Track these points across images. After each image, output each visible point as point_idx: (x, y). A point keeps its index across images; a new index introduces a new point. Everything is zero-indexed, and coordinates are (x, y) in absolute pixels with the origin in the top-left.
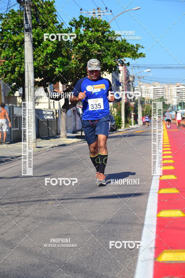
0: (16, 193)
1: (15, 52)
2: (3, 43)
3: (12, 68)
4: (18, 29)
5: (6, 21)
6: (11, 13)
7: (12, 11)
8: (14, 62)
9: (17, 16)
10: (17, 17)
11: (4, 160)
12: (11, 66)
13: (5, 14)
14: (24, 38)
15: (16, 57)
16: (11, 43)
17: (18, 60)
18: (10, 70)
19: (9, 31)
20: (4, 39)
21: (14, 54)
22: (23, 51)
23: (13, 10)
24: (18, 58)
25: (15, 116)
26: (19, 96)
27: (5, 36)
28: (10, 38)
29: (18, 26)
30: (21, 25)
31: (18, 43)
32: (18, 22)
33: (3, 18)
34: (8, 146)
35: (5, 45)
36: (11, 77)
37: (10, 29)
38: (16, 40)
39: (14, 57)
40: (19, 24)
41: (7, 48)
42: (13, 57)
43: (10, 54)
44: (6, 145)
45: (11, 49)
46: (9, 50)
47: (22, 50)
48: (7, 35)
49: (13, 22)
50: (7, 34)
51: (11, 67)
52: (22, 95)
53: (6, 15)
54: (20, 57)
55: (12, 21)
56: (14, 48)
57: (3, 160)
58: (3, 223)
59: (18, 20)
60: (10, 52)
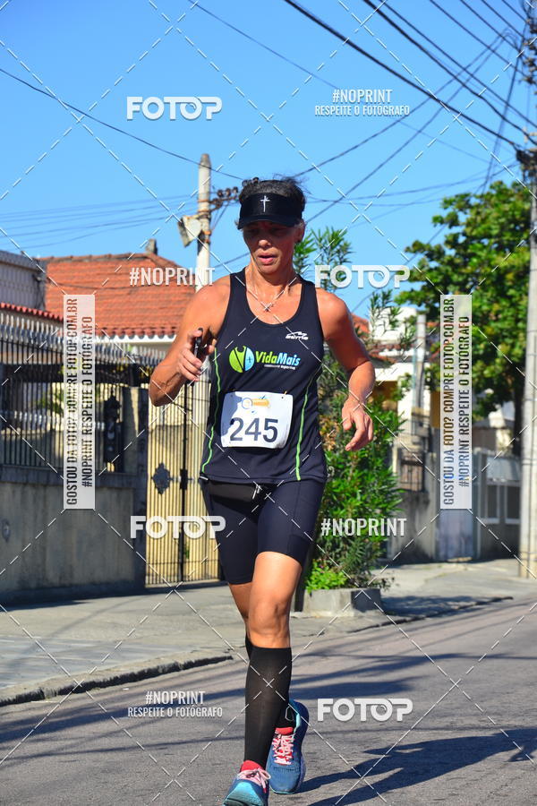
0: (494, 702)
1: (497, 302)
2: (468, 275)
3: (487, 347)
4: (511, 236)
5: (478, 213)
6: (494, 192)
7: (499, 187)
8: (493, 330)
9: (512, 199)
10: (509, 202)
11: (456, 608)
12: (485, 340)
13: (479, 193)
14: (529, 262)
15: (500, 316)
16: (489, 275)
17: (506, 323)
18: (481, 352)
19: (486, 241)
20: (470, 263)
21: (496, 307)
22: (521, 299)
23: (501, 183)
24: (505, 319)
25: (489, 483)
26: (503, 428)
27: (474, 255)
28: (489, 260)
29: (512, 226)
30: (522, 225)
31: (510, 276)
32: (513, 216)
33: (471, 207)
34: (466, 569)
35: (473, 281)
36: (482, 371)
37: (490, 237)
38: (505, 267)
39: (496, 315)
40: (516, 223)
41: (476, 289)
42: (492, 314)
43: (485, 308)
44: (461, 567)
45: (487, 291)
46: (481, 295)
47: (521, 295)
48: (479, 253)
49: (498, 218)
50: (481, 250)
51: (485, 343)
52: (512, 426)
53: (482, 196)
54: (512, 316)
55: (495, 214)
56: (497, 290)
57: (453, 607)
58: (464, 783)
59: (513, 211)
60: (485, 301)
